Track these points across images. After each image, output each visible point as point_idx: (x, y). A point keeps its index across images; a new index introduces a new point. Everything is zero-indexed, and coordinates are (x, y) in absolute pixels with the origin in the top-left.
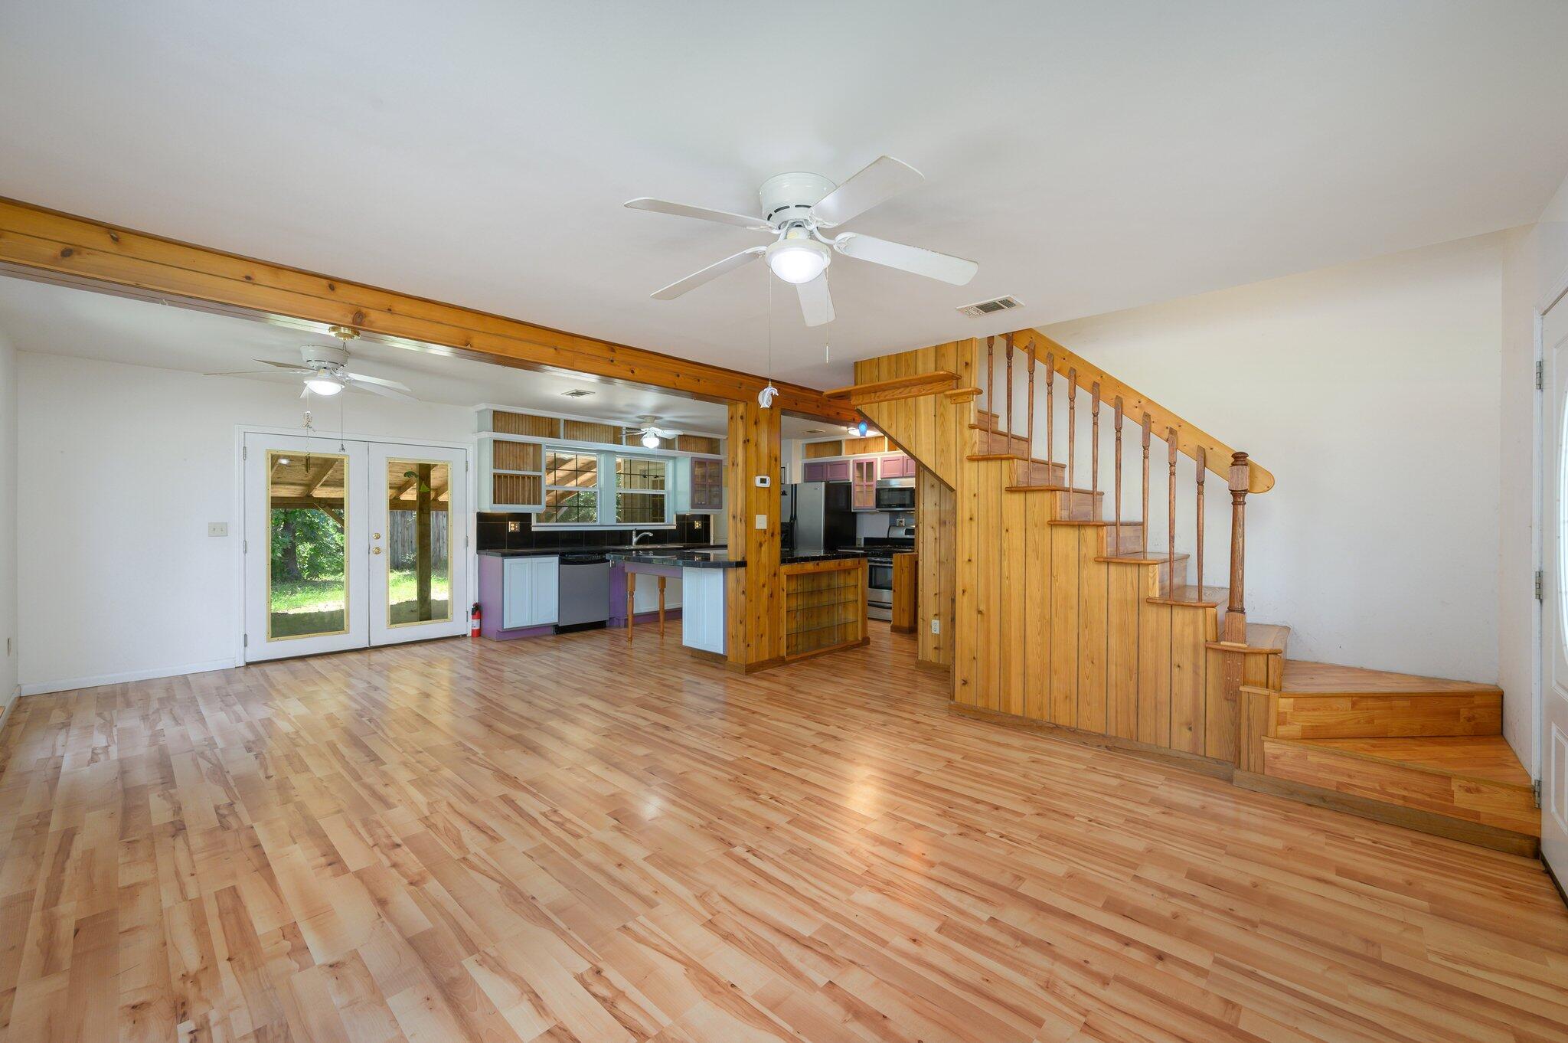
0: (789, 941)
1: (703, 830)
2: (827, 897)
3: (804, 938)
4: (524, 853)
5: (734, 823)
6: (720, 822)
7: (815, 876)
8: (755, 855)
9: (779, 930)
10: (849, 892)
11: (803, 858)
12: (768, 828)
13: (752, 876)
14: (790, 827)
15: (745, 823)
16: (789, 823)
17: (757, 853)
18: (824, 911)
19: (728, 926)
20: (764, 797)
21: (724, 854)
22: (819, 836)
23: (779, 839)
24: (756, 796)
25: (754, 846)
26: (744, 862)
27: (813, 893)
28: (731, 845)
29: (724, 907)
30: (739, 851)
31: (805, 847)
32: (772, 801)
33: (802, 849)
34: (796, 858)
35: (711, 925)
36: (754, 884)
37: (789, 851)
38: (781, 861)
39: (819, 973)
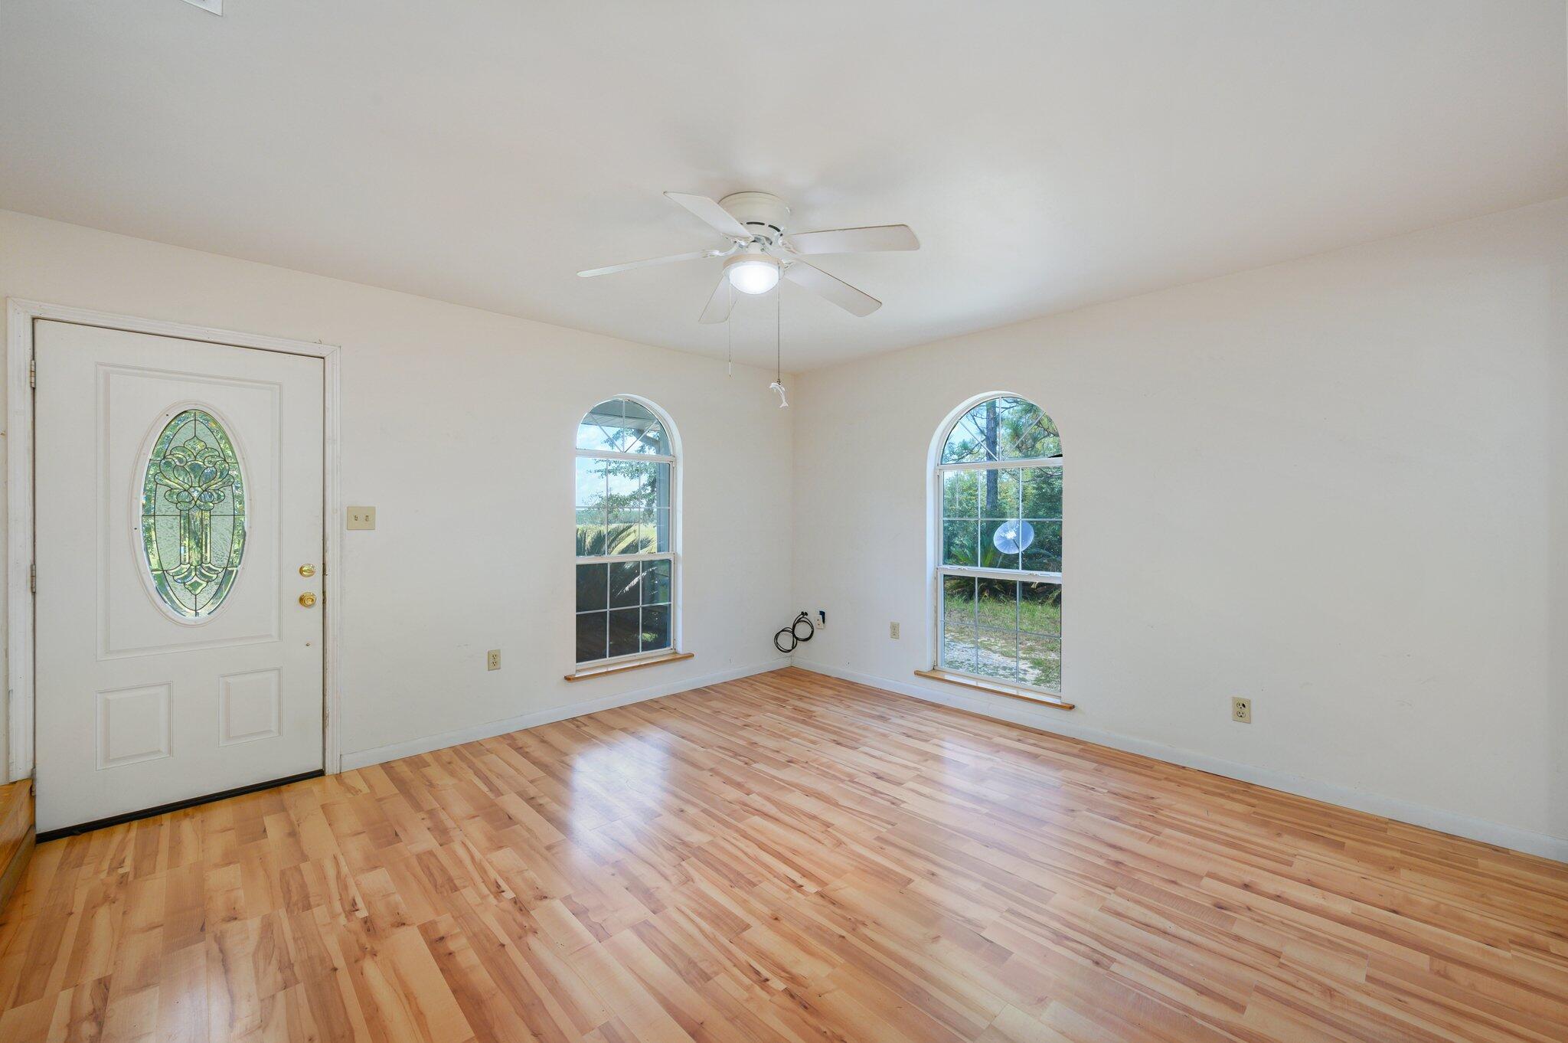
0: (770, 814)
1: (860, 918)
2: (734, 841)
3: (757, 815)
4: (1056, 893)
5: (820, 927)
6: (844, 933)
7: (736, 858)
8: (794, 881)
9: (776, 820)
10: (712, 843)
11: (743, 876)
12: (776, 919)
13: (797, 860)
14: (748, 919)
15: (807, 929)
16: (747, 927)
17: (790, 884)
18: (738, 830)
19: (813, 823)
20: (778, 984)
21: (827, 884)
22: (715, 904)
23: (766, 902)
24: (792, 986)
25: (794, 892)
26: (805, 874)
27: (743, 844)
28: (822, 895)
29: (820, 837)
30: (811, 888)
31: (736, 890)
32: (765, 973)
33: (741, 888)
34: (750, 877)
35: (828, 825)
36: (795, 852)
37: (755, 885)
38: (765, 872)
39: (755, 800)
